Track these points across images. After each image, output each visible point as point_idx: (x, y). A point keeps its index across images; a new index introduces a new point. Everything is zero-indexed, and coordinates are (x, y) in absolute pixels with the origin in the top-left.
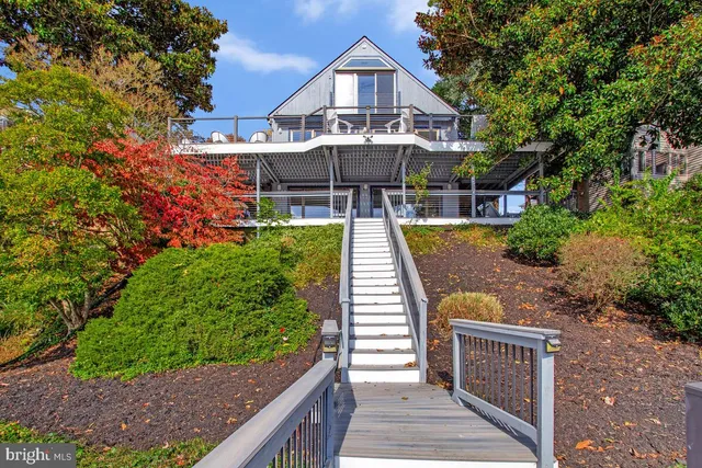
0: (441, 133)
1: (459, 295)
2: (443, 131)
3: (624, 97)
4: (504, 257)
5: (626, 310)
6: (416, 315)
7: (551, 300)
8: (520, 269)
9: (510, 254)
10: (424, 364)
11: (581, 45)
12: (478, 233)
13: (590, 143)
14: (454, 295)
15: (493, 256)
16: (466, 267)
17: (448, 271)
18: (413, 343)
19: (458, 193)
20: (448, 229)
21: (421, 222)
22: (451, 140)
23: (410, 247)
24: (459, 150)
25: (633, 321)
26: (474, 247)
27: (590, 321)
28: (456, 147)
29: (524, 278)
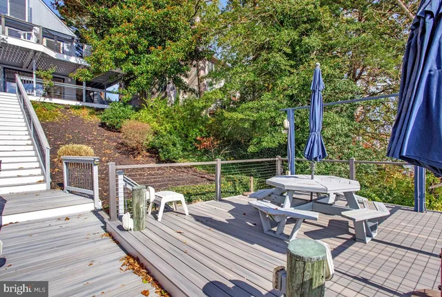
0: (64, 46)
1: (70, 146)
2: (65, 45)
3: (152, 62)
4: (99, 126)
5: (150, 153)
6: (43, 156)
7: (119, 148)
8: (107, 133)
9: (103, 125)
10: (49, 180)
11: (134, 35)
12: (86, 112)
13: (139, 79)
14: (67, 146)
15: (93, 126)
16: (77, 131)
17: (66, 132)
18: (42, 171)
19: (75, 86)
20: (67, 107)
21: (47, 100)
22: (70, 54)
23: (39, 117)
24: (75, 62)
25: (151, 157)
26: (83, 120)
27: (134, 157)
28: (73, 60)
29: (109, 138)
